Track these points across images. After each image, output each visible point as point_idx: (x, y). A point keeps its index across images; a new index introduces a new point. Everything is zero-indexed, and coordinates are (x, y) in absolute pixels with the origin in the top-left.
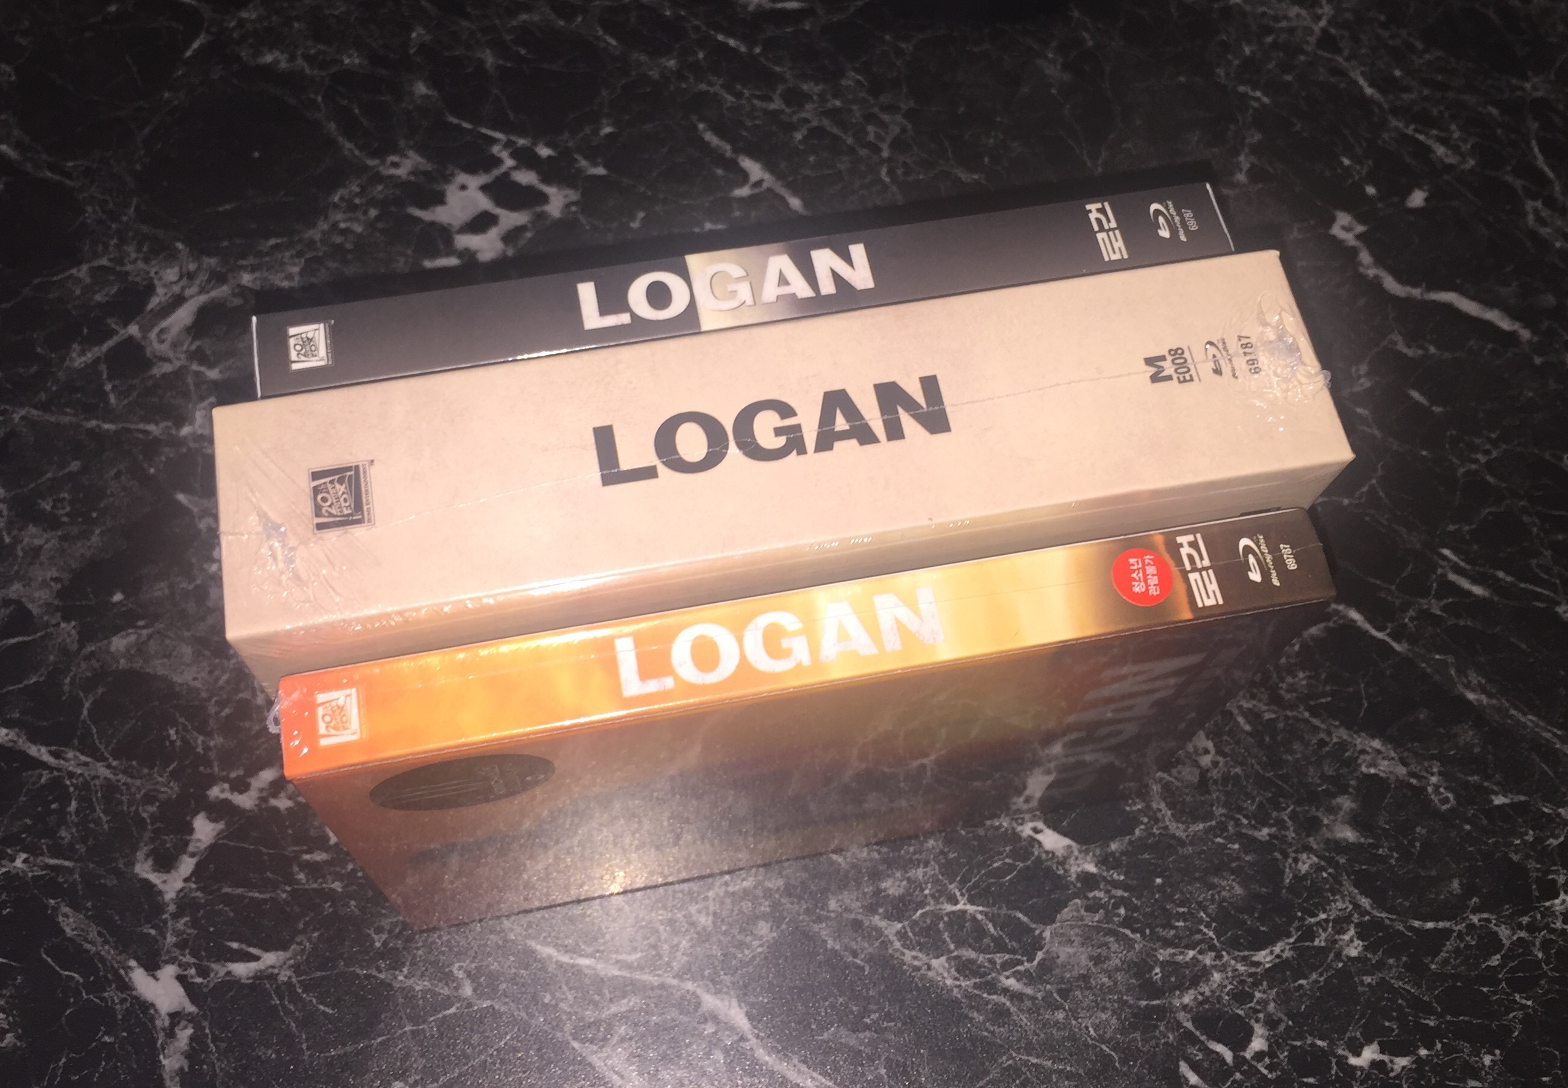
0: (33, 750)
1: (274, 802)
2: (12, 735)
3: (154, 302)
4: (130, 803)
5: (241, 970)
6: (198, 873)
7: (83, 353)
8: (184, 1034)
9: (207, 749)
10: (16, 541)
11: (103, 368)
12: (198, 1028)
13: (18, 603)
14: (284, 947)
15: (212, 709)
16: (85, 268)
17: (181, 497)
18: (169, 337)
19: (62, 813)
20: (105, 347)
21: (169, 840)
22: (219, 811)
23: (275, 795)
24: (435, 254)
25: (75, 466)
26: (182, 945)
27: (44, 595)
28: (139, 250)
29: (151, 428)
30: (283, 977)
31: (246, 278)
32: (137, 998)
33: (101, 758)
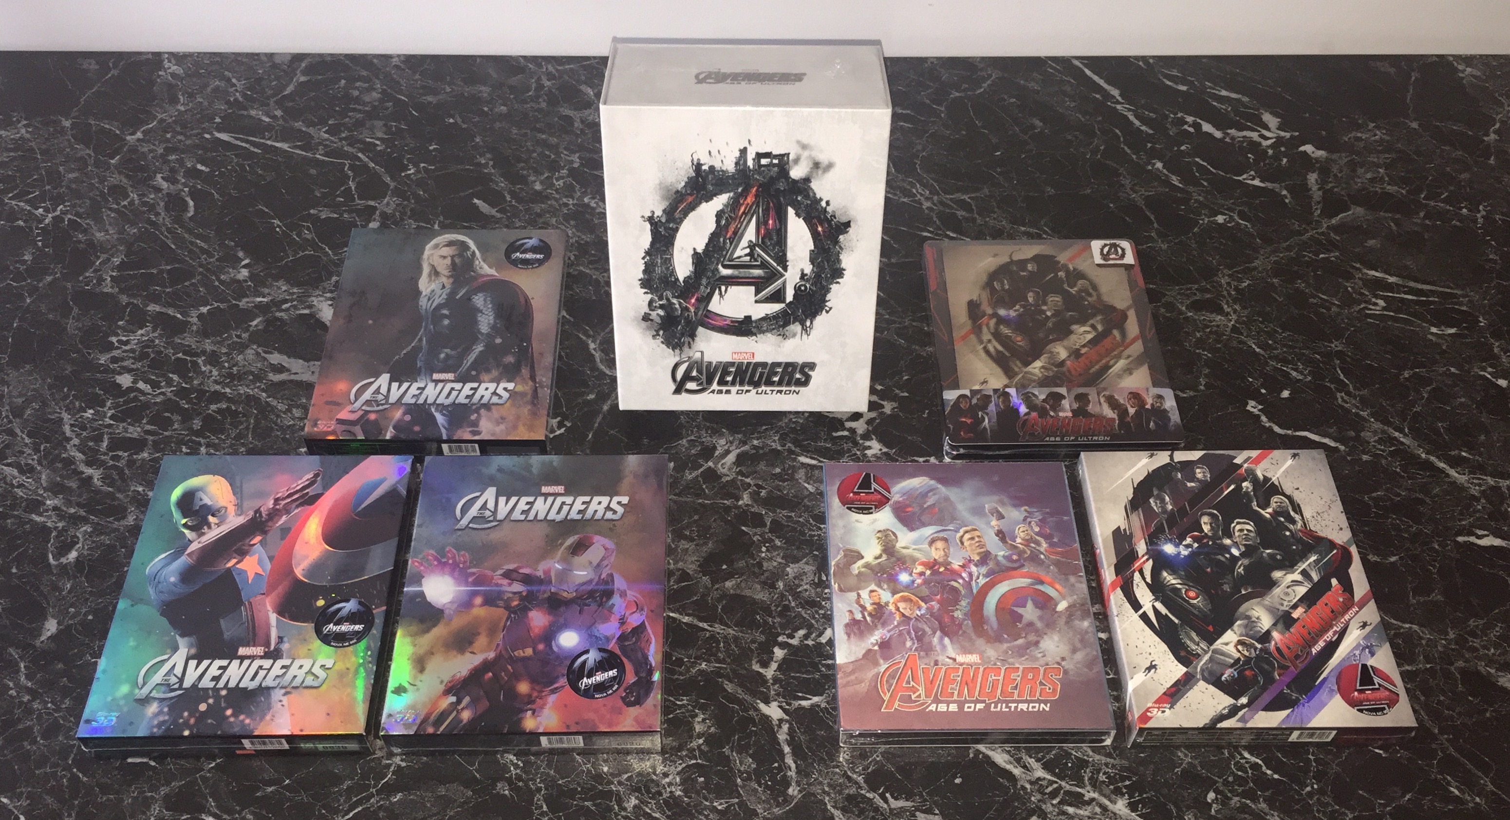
0: (701, 624)
1: (806, 642)
2: (691, 619)
3: (717, 453)
4: (746, 643)
5: (805, 703)
6: (779, 668)
7: (691, 474)
8: (785, 727)
9: (774, 623)
10: (677, 546)
11: (700, 479)
12: (791, 724)
13: (683, 570)
14: (821, 695)
15: (773, 608)
16: (685, 440)
17: (743, 528)
18: (726, 467)
19: (718, 647)
20: (700, 471)
21: (765, 657)
22: (783, 645)
23: (806, 640)
24: (837, 431)
25: (696, 517)
26: (778, 695)
27: (694, 567)
28: (707, 433)
29: (726, 502)
30: (823, 705)
31: (755, 442)
32: (764, 714)
33: (729, 627)
